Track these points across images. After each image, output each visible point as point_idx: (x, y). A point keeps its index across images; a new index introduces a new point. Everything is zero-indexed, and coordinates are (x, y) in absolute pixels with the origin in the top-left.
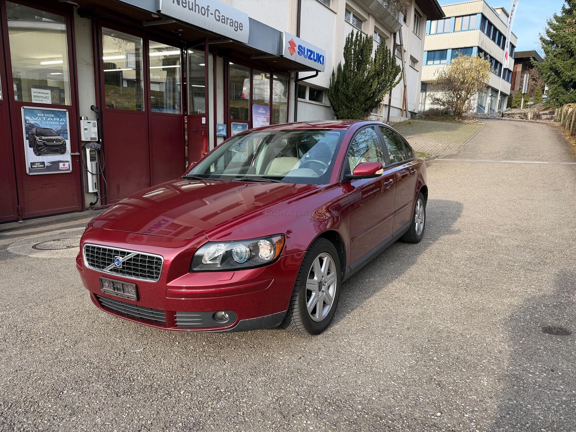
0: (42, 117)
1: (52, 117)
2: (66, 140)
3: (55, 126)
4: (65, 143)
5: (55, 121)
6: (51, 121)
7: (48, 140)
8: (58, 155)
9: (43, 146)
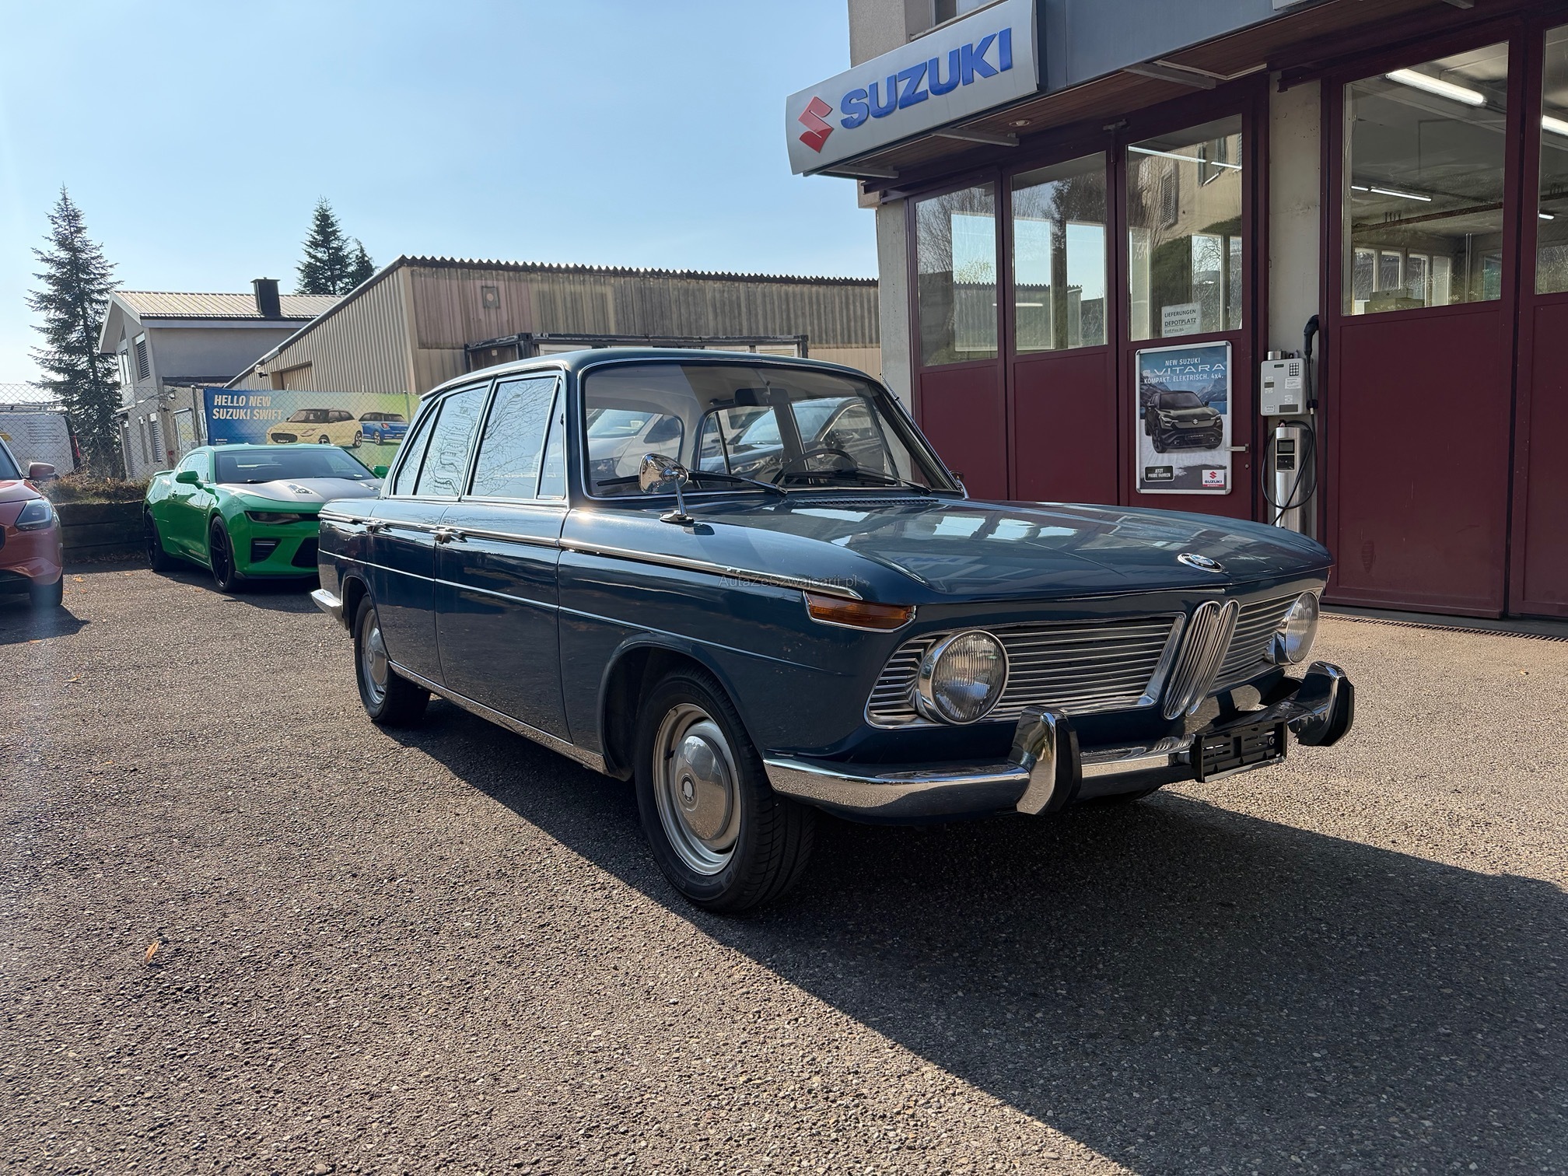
0: (1175, 366)
1: (1193, 365)
2: (1223, 416)
3: (1199, 384)
4: (1221, 421)
5: (1199, 373)
6: (1193, 373)
7: (1181, 418)
8: (1200, 451)
9: (1171, 431)
